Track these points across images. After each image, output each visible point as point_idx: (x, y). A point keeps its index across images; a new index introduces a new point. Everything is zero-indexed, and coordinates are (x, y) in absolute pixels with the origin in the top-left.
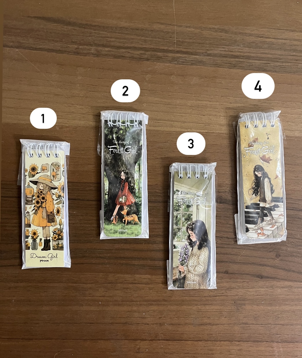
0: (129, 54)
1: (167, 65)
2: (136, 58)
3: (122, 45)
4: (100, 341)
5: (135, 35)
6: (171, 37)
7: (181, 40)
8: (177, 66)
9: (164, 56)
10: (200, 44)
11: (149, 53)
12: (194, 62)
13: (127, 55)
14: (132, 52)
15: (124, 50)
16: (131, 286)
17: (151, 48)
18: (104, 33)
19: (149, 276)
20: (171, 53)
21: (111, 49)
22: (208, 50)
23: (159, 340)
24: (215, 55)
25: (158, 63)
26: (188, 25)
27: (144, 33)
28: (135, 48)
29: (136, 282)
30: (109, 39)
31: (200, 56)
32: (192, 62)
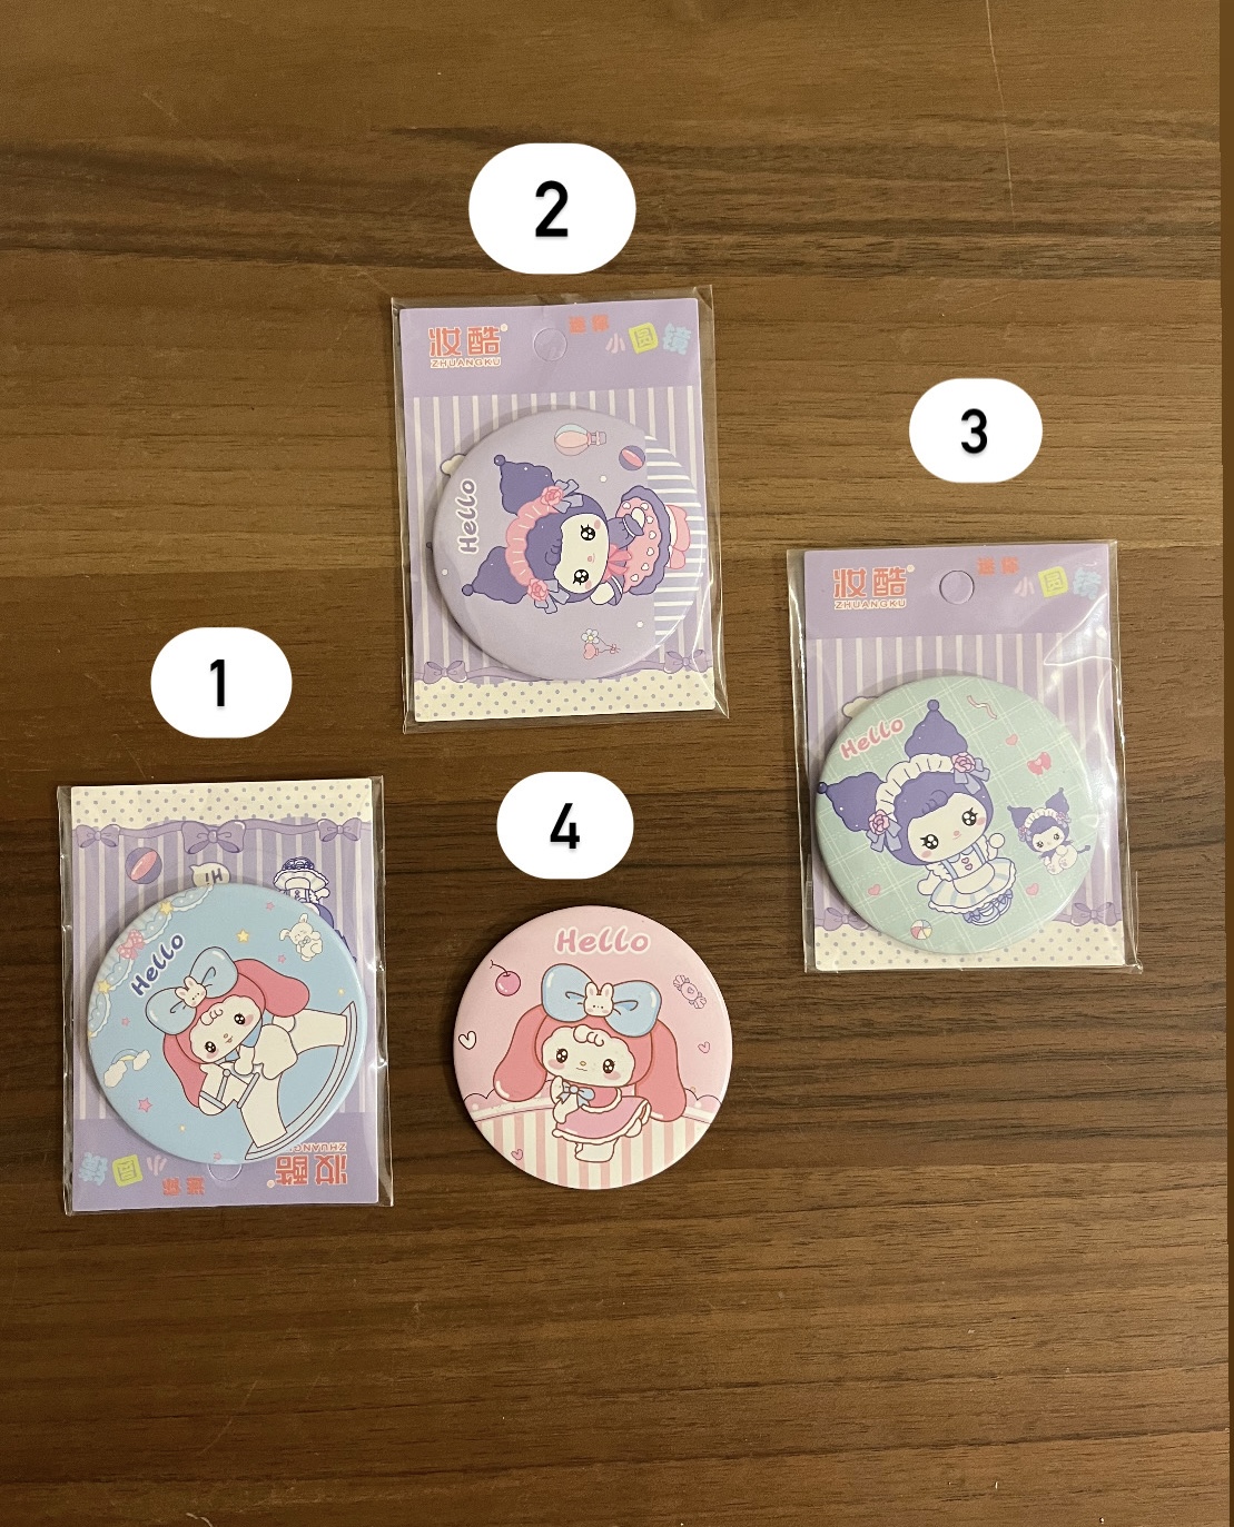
0: (822, 251)
1: (986, 282)
2: (850, 267)
3: (789, 218)
4: (791, 1460)
5: (840, 171)
6: (991, 170)
7: (1034, 180)
8: (1024, 284)
9: (967, 250)
10: (1113, 186)
11: (905, 241)
12: (1093, 264)
13: (815, 255)
14: (834, 242)
15: (801, 239)
16: (904, 1214)
17: (911, 222)
18: (714, 174)
19: (980, 1170)
20: (998, 233)
21: (748, 239)
22: (1147, 210)
23: (1047, 1439)
24: (1179, 231)
25: (947, 281)
26: (1058, 116)
27: (879, 162)
28: (845, 227)
29: (925, 1196)
30: (734, 200)
31: (1119, 235)
32: (1086, 263)
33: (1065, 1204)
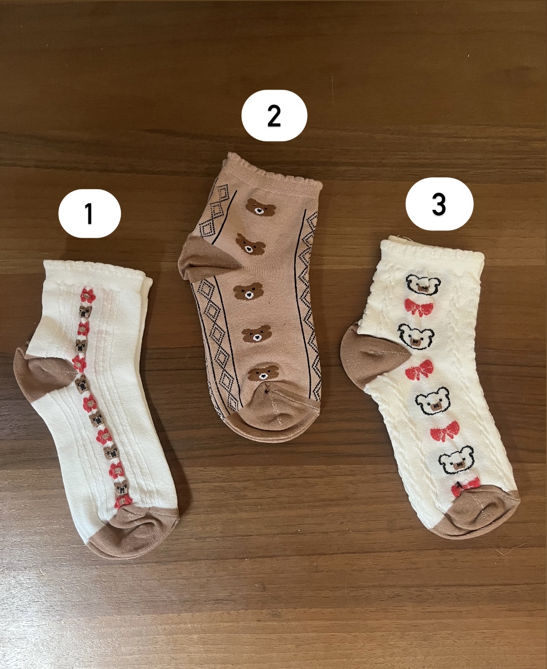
3: (267, 159)
4: (262, 559)
6: (333, 145)
7: (346, 149)
8: (343, 182)
9: (325, 170)
10: (371, 151)
11: (305, 167)
12: (364, 176)
16: (299, 481)
19: (324, 467)
20: (334, 166)
22: (382, 159)
23: (344, 553)
24: (393, 165)
26: (354, 128)
29: (307, 475)
31: (373, 167)
32: (363, 176)
33: (351, 478)
